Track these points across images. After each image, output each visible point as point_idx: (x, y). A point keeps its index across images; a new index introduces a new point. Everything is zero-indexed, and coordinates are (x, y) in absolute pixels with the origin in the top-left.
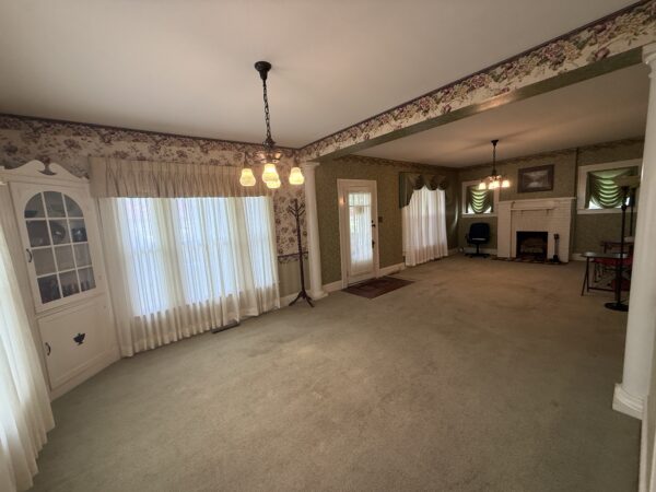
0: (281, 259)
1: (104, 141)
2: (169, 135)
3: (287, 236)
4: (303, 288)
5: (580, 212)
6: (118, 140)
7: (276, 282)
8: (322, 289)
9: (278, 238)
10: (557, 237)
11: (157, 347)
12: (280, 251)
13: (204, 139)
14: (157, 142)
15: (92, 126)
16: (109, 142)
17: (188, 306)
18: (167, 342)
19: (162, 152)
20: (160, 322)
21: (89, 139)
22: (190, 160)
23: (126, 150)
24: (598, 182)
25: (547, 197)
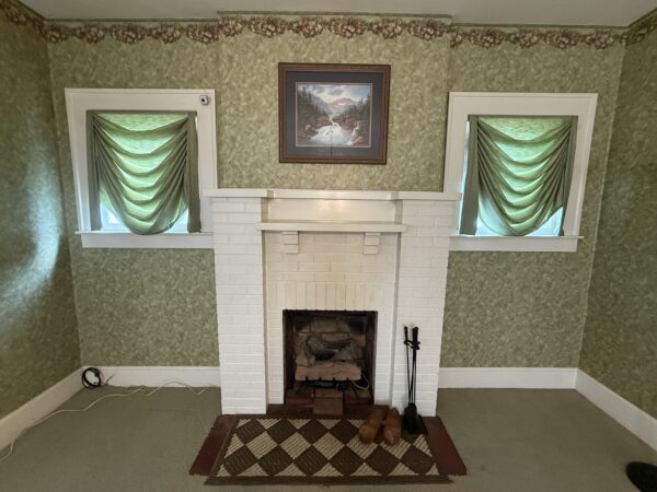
24: (497, 152)
25: (371, 187)
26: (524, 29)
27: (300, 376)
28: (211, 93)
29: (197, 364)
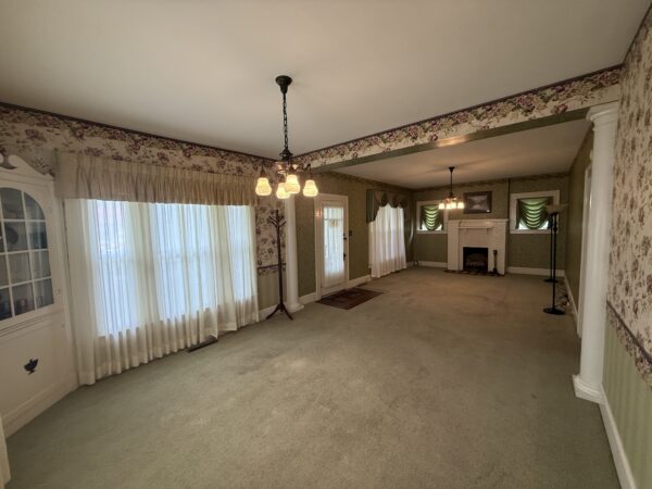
0: (261, 270)
1: (74, 135)
2: (150, 136)
3: (267, 247)
4: (281, 301)
5: (512, 232)
6: (92, 135)
7: (255, 293)
8: (298, 301)
9: (258, 249)
10: (496, 253)
11: (124, 371)
12: (259, 263)
13: (188, 143)
14: (136, 142)
15: (62, 117)
16: (81, 136)
17: (162, 322)
18: (136, 364)
19: (141, 153)
20: (129, 341)
21: (57, 131)
22: (171, 163)
23: (100, 147)
24: (526, 208)
25: (487, 219)
27: (467, 265)
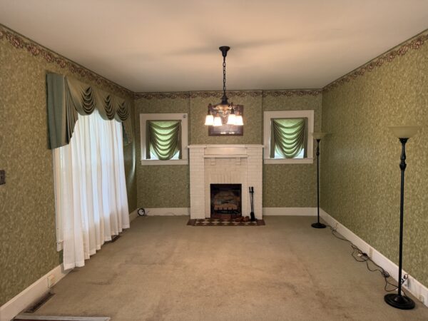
5: (268, 162)
10: (252, 191)
24: (280, 131)
25: (238, 143)
26: (288, 90)
27: (216, 208)
28: (187, 114)
29: (178, 207)
